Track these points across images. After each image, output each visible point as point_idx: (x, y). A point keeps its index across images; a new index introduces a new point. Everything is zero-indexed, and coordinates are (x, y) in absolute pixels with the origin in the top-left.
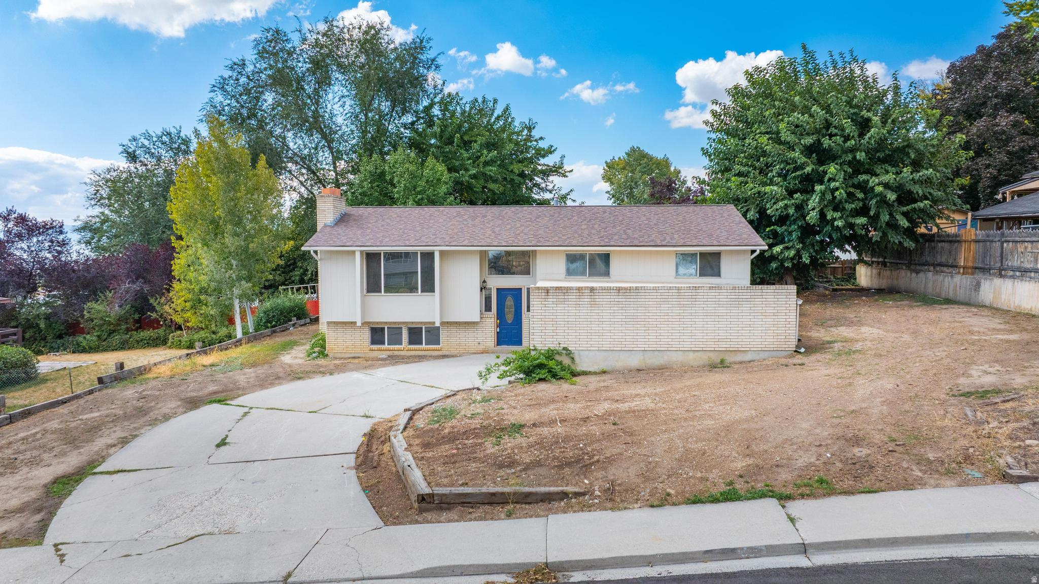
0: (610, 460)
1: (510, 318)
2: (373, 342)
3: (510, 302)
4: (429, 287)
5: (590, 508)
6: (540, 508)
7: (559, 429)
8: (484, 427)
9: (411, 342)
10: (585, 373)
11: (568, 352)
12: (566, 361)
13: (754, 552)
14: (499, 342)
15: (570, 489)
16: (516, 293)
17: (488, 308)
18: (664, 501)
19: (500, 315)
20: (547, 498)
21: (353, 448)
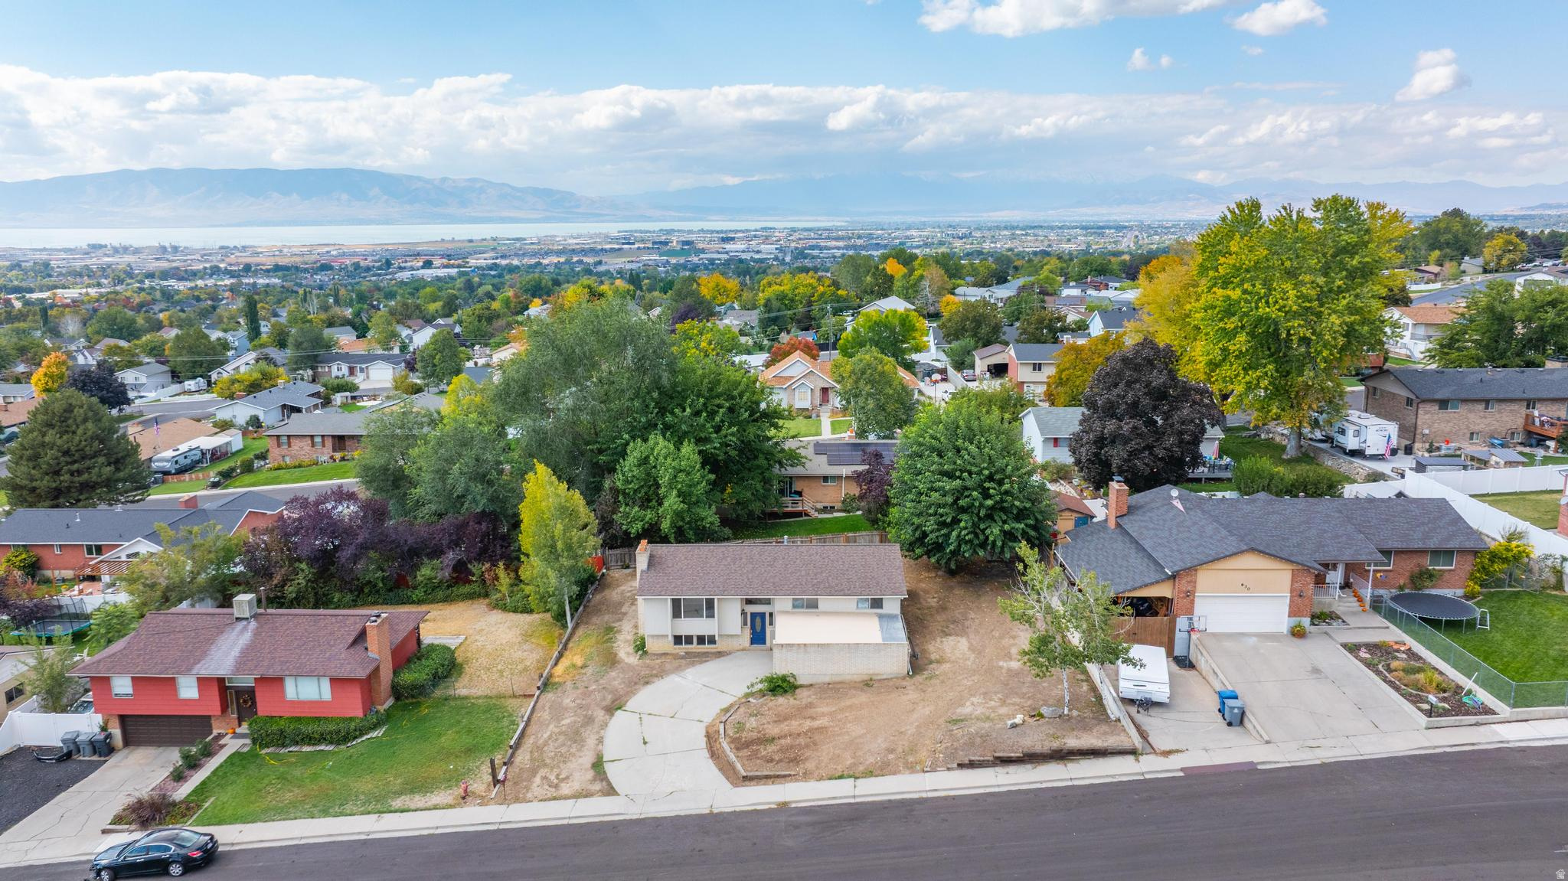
0: (806, 759)
1: (758, 628)
2: (675, 644)
3: (758, 620)
4: (711, 615)
5: (797, 781)
6: (782, 780)
7: (789, 740)
8: (759, 739)
9: (698, 644)
10: (801, 686)
11: (793, 676)
12: (792, 680)
13: (841, 798)
14: (752, 643)
15: (792, 773)
16: (762, 615)
17: (745, 624)
18: (821, 779)
19: (753, 627)
20: (785, 776)
21: (704, 745)
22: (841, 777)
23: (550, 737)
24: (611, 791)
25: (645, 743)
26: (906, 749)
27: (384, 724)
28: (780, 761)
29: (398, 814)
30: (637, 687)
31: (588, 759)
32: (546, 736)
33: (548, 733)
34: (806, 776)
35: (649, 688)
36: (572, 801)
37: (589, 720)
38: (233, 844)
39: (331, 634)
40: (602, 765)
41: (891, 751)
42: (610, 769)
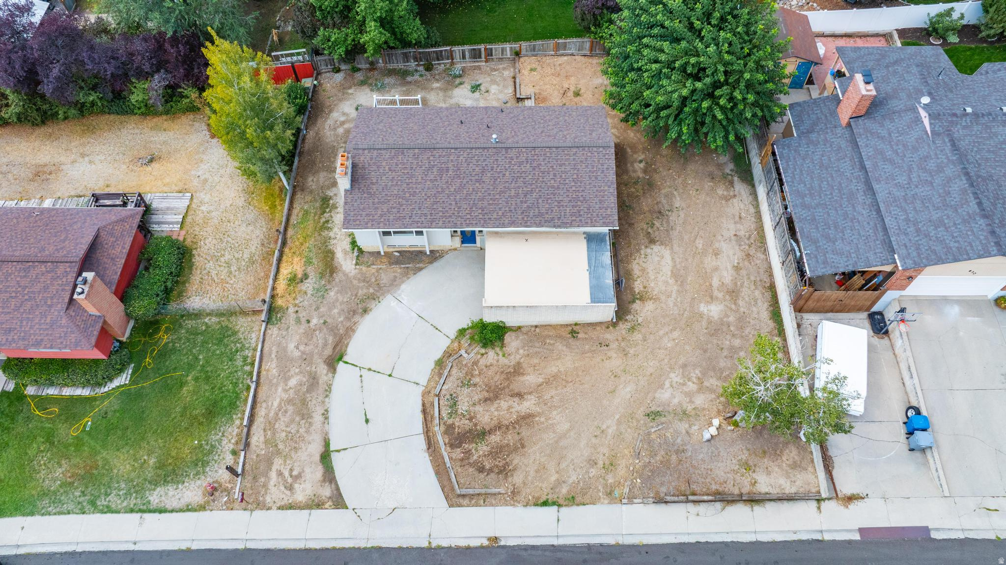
0: (514, 469)
1: (468, 235)
5: (506, 503)
6: (493, 499)
7: (498, 435)
8: (471, 430)
11: (502, 322)
15: (501, 490)
18: (527, 503)
19: (463, 235)
20: (495, 494)
21: (421, 431)
22: (545, 504)
23: (280, 408)
24: (339, 502)
25: (367, 421)
26: (607, 462)
27: (129, 364)
28: (491, 471)
29: (157, 515)
30: (356, 318)
31: (315, 449)
32: (276, 404)
33: (278, 400)
34: (514, 497)
35: (368, 319)
36: (306, 512)
37: (313, 381)
38: (18, 546)
39: (46, 288)
40: (329, 455)
41: (593, 463)
42: (337, 460)
